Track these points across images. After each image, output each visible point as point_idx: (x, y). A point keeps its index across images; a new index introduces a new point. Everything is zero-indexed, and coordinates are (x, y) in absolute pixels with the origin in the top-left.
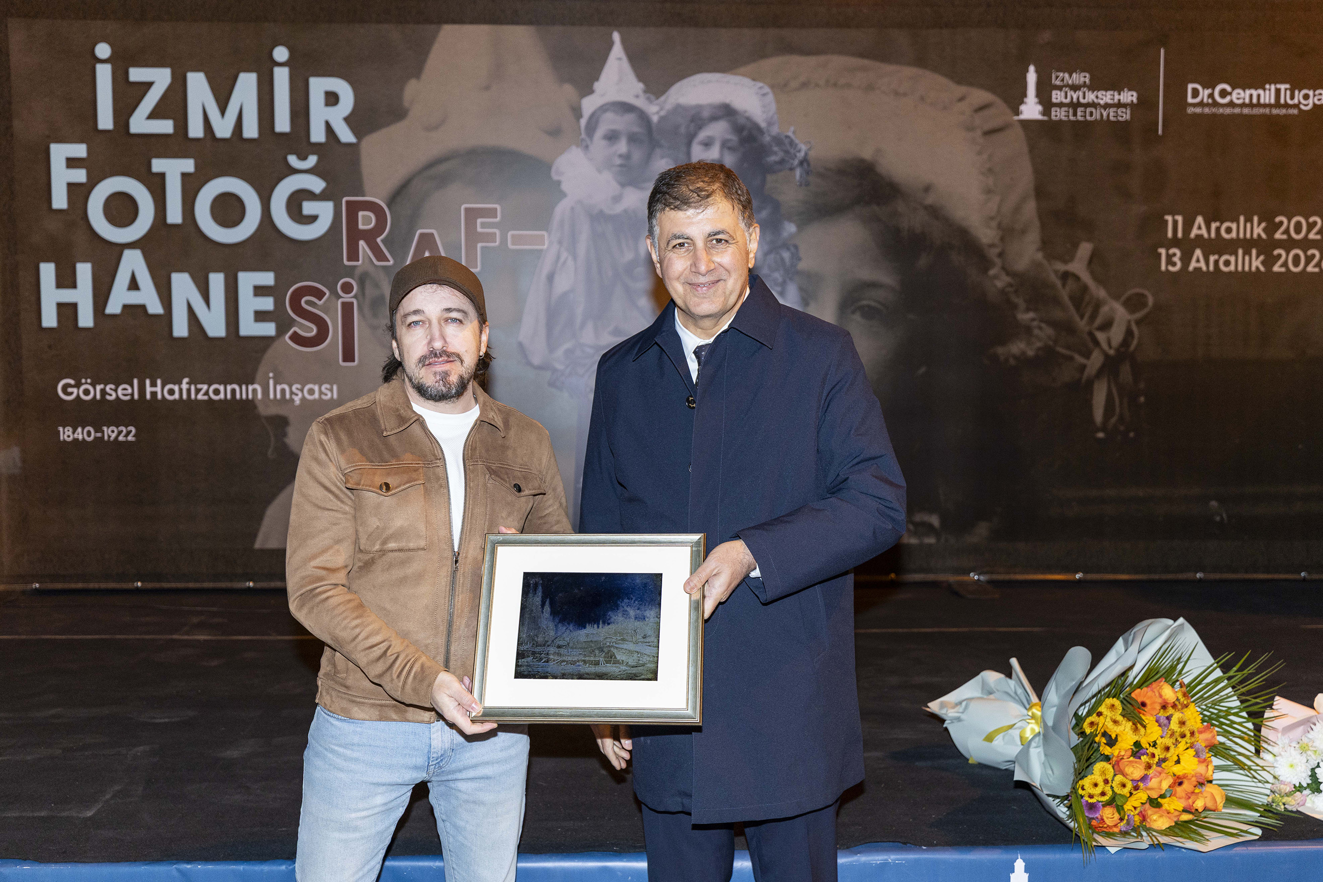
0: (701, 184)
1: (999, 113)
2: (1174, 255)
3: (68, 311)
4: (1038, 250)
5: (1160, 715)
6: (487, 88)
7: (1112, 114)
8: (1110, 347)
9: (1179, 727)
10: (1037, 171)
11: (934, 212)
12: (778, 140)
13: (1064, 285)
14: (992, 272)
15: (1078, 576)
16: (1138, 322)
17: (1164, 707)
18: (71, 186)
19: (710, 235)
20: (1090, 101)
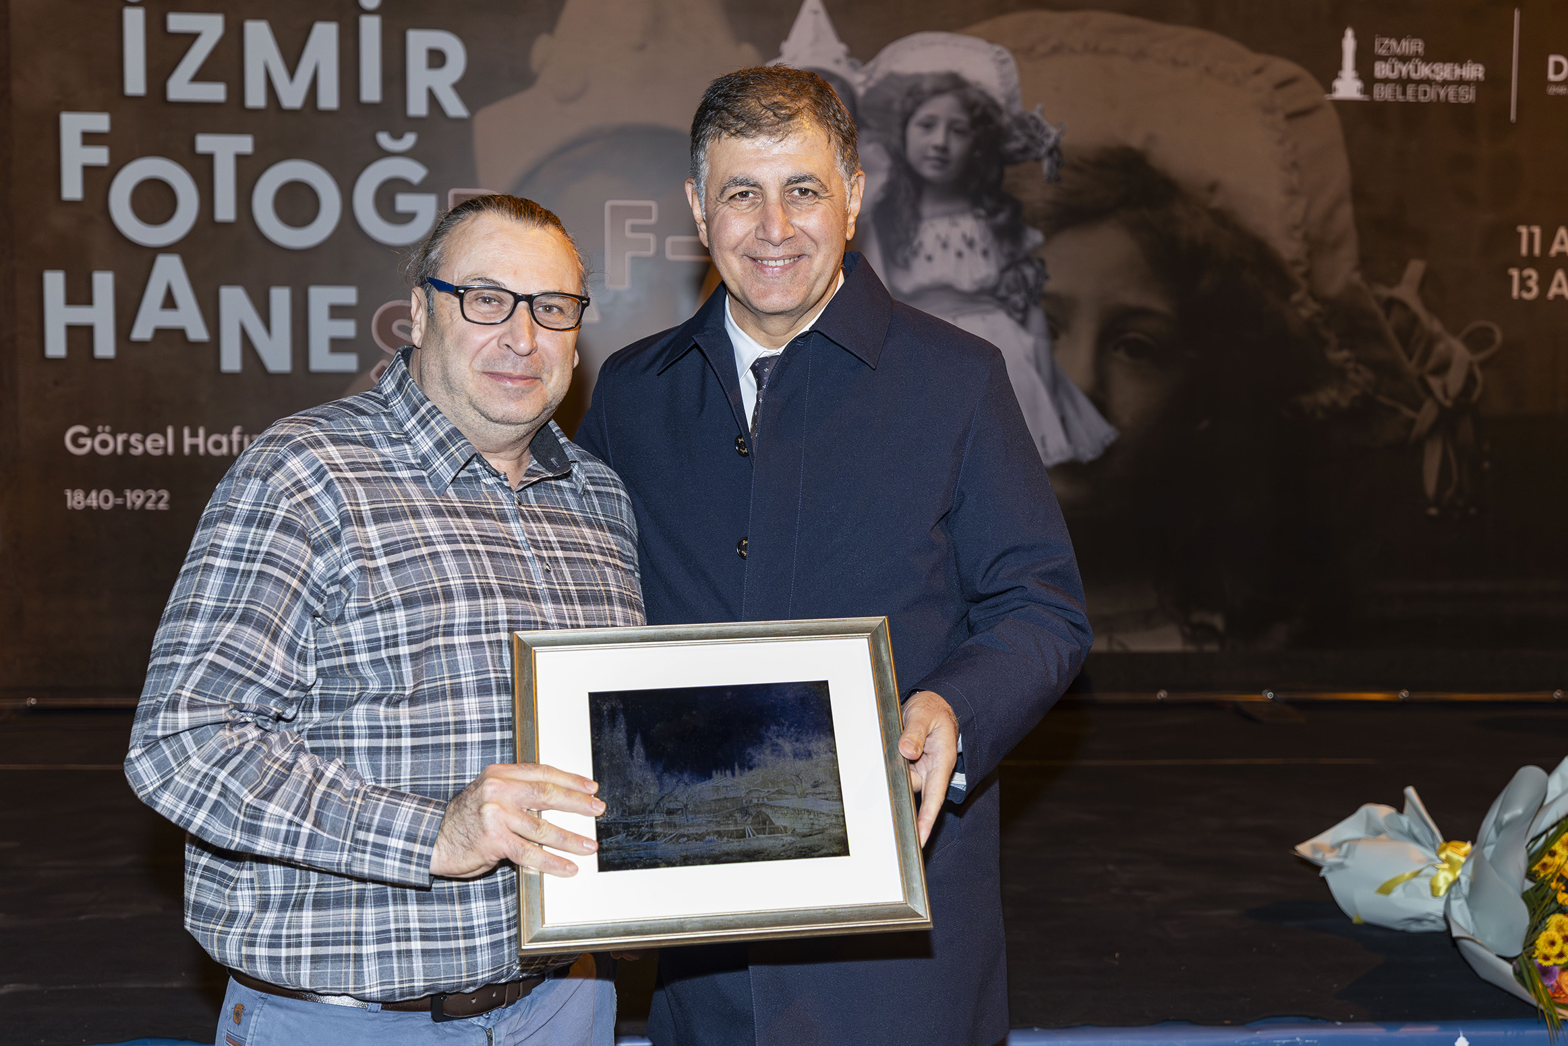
0: (779, 98)
1: (1307, 90)
2: (1530, 277)
3: (80, 335)
4: (1356, 269)
6: (642, 48)
7: (1451, 94)
8: (1446, 396)
11: (1222, 218)
13: (1388, 315)
14: (1296, 297)
15: (1402, 695)
16: (1483, 365)
18: (88, 170)
19: (790, 182)
20: (1424, 76)
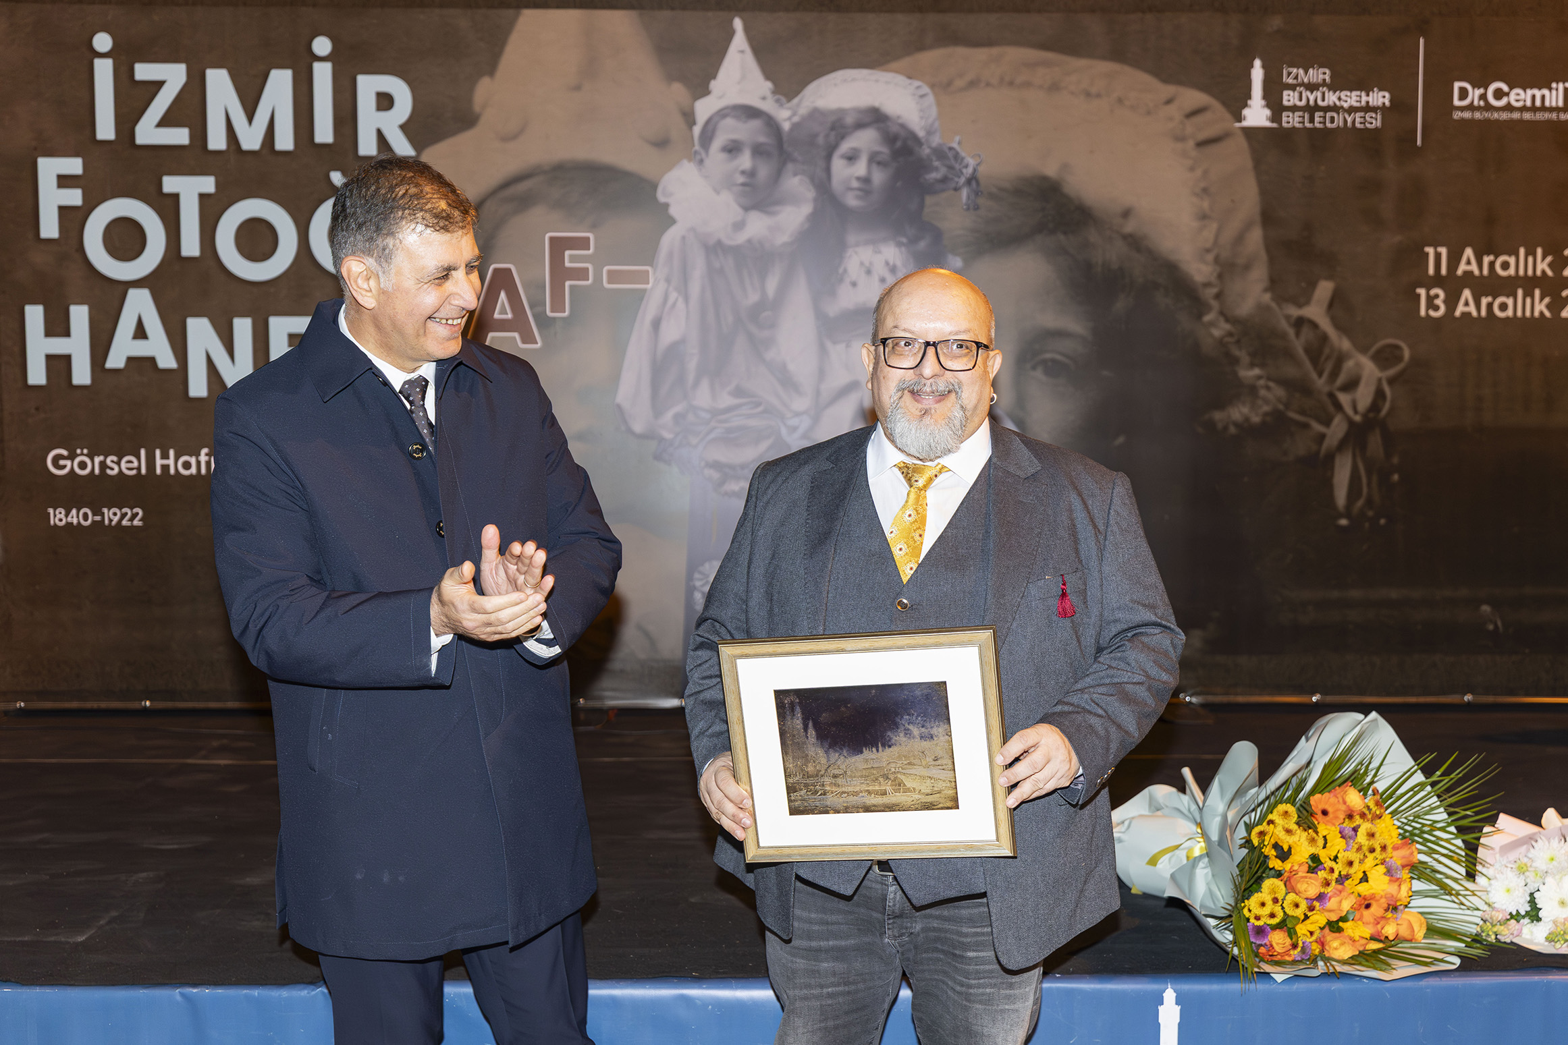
1: (1216, 119)
2: (1437, 296)
3: (59, 365)
4: (1266, 290)
5: (1345, 825)
6: (578, 88)
7: (1358, 120)
8: (1356, 412)
9: (1367, 840)
10: (1264, 192)
11: (1135, 242)
12: (940, 153)
13: (1298, 335)
15: (1314, 699)
16: (1391, 381)
17: (1350, 817)
18: (63, 210)
20: (1331, 103)
